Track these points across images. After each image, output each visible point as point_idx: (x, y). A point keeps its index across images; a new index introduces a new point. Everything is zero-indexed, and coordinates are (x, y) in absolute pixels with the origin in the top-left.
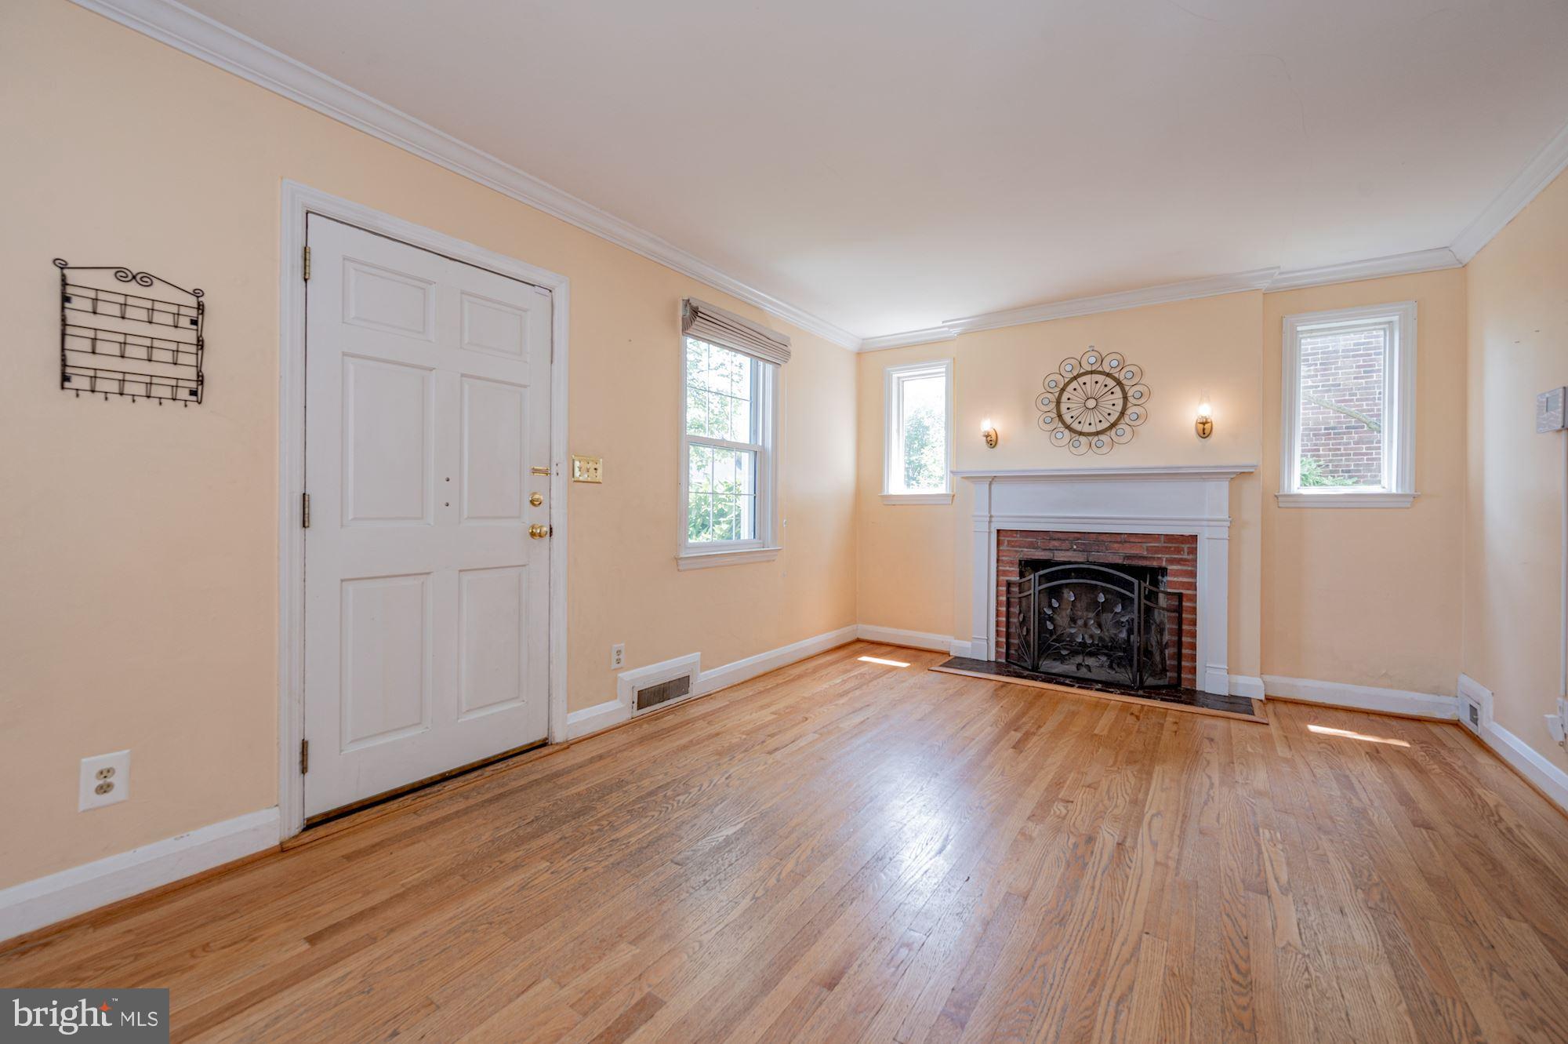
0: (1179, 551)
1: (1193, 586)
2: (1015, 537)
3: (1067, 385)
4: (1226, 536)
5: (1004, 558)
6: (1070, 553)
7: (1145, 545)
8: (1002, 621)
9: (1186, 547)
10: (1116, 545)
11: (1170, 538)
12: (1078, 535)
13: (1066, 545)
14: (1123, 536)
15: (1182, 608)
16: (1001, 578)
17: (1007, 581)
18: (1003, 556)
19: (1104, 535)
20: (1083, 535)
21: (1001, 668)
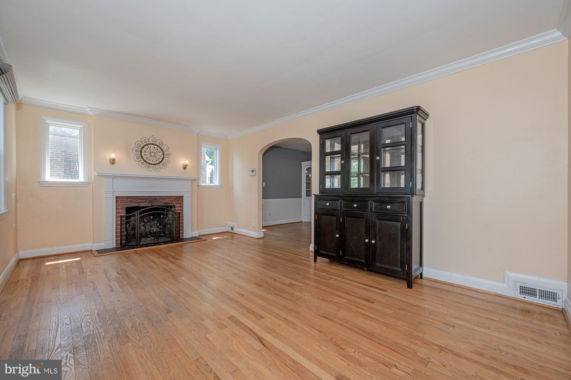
0: (179, 200)
1: (182, 210)
2: (123, 199)
3: (144, 146)
4: (190, 196)
5: (119, 207)
6: (146, 203)
7: (170, 199)
8: (118, 232)
9: (180, 199)
10: (161, 200)
11: (176, 197)
12: (148, 197)
13: (144, 201)
14: (163, 197)
15: (179, 217)
16: (117, 215)
17: (120, 216)
18: (118, 206)
19: (157, 197)
20: (150, 197)
21: (117, 249)
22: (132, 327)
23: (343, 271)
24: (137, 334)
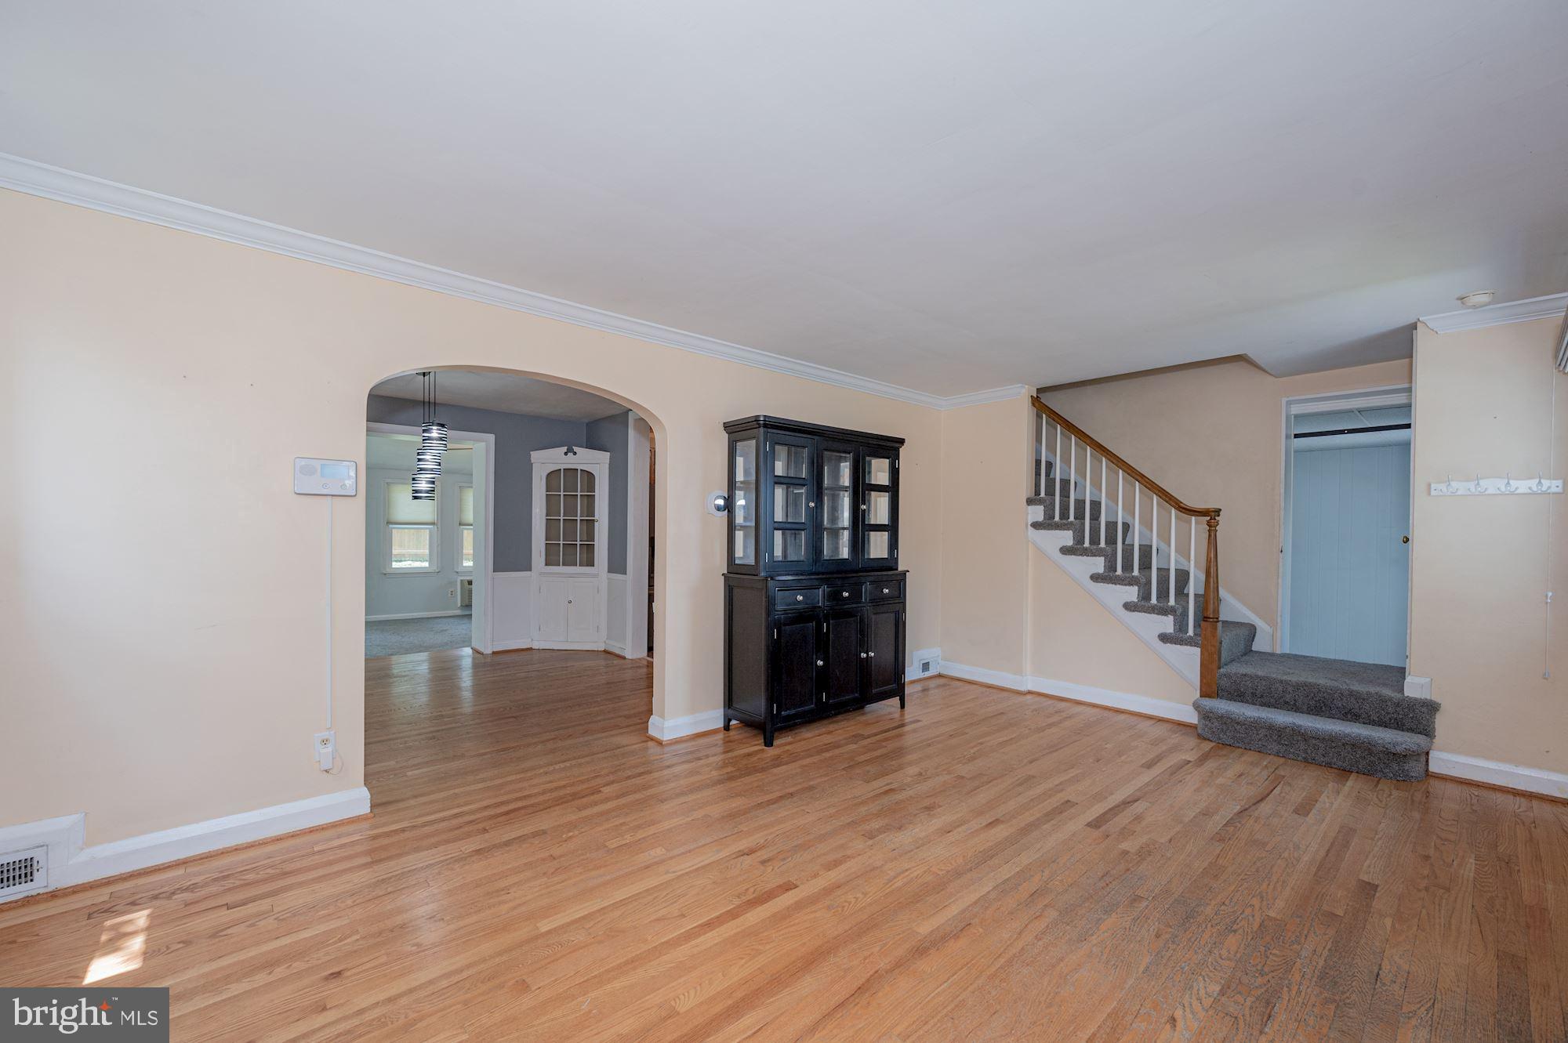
22: (1235, 931)
23: (830, 733)
24: (1242, 916)
